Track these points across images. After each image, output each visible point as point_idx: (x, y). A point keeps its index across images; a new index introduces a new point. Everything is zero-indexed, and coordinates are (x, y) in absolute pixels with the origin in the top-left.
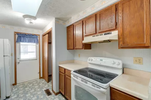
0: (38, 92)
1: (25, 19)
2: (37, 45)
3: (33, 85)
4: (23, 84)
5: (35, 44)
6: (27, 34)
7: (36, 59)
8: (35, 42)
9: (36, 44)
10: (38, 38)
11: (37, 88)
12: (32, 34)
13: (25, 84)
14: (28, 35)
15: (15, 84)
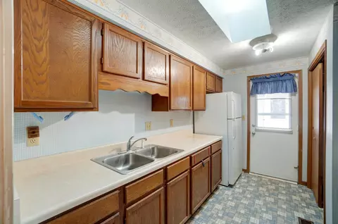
0: (280, 209)
1: (254, 48)
2: (293, 97)
3: (277, 189)
4: (260, 177)
5: (287, 95)
6: (268, 77)
7: (291, 133)
8: (286, 91)
9: (291, 95)
10: (297, 80)
11: (283, 200)
12: (279, 74)
13: (263, 179)
14: (272, 77)
15: (247, 171)
